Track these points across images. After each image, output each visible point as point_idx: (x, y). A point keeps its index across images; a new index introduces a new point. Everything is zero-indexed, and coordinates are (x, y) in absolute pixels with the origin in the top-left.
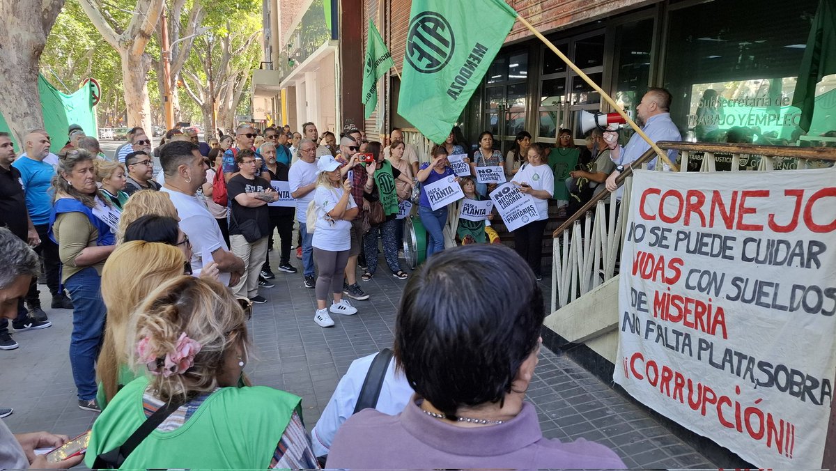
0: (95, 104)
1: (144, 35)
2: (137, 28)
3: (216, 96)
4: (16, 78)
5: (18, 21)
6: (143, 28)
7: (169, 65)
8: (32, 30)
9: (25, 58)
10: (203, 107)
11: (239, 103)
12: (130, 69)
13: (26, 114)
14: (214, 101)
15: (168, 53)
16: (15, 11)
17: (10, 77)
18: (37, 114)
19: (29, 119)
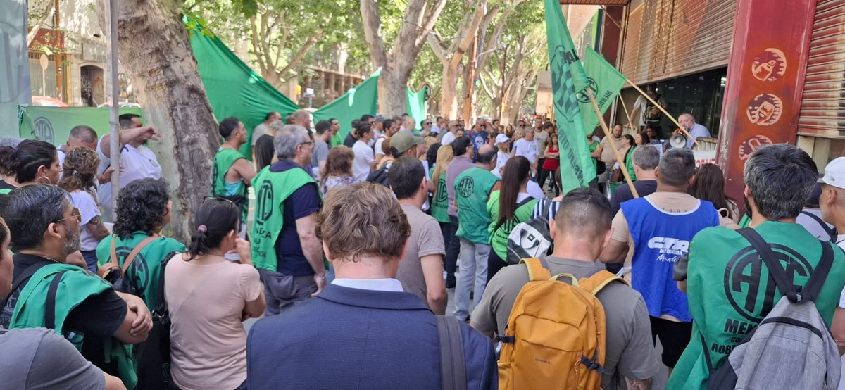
0: (426, 100)
1: (461, 51)
2: (457, 46)
3: (506, 91)
4: (397, 87)
5: (402, 55)
6: (460, 47)
7: (473, 71)
8: (408, 60)
9: (403, 75)
10: (494, 100)
11: (525, 97)
12: (448, 74)
13: (399, 107)
14: (503, 96)
15: (475, 63)
16: (402, 51)
17: (395, 85)
18: (404, 107)
19: (400, 109)
